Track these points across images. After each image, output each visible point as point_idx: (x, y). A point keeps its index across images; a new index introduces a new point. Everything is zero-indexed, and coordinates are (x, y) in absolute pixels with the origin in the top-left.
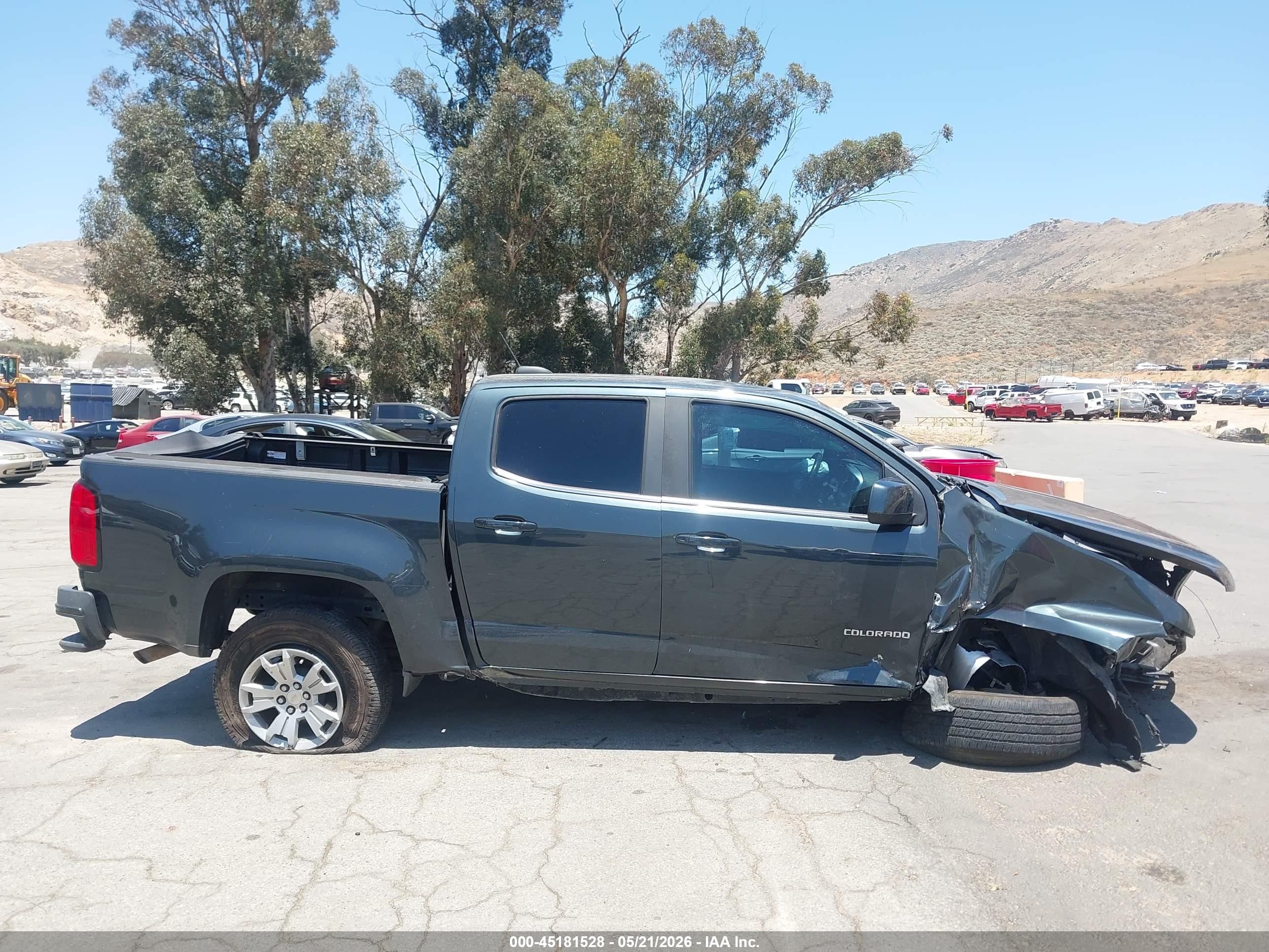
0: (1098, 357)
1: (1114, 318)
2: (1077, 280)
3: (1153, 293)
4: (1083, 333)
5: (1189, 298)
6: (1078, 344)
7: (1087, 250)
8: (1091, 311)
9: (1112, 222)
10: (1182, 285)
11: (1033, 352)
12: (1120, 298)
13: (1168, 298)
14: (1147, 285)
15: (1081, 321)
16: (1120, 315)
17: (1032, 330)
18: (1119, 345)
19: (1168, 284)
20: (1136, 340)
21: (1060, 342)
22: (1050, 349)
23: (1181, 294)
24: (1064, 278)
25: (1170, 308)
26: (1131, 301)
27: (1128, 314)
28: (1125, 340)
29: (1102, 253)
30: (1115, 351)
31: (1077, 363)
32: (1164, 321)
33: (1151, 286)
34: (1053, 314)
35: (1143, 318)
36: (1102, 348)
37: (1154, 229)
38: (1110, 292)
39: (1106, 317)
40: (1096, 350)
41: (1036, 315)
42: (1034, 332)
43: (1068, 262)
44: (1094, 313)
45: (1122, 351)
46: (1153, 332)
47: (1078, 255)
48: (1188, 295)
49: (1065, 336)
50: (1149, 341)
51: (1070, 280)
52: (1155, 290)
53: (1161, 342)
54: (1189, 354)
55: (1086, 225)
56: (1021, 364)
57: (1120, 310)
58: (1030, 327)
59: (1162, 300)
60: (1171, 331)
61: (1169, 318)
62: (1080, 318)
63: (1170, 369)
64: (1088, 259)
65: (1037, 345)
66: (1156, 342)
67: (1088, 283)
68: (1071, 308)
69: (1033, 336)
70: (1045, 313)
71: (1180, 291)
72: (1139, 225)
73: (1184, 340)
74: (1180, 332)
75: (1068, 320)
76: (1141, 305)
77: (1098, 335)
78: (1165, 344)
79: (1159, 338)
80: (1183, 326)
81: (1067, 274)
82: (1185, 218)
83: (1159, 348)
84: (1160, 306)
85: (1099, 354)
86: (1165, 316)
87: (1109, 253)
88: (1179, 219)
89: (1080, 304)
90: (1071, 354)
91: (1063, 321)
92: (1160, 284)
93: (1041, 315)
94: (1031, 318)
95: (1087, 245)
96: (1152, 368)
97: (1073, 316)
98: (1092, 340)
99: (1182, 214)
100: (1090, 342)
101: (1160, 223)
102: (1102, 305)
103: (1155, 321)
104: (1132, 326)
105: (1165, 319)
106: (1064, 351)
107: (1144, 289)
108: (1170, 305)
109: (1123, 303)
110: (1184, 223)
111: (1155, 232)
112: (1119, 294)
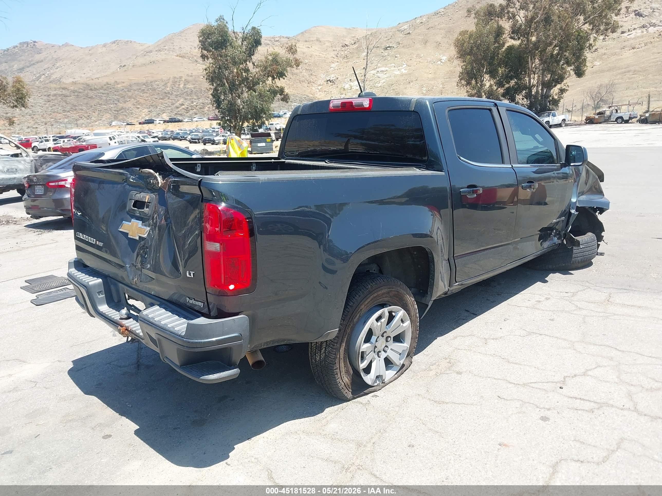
0: (88, 119)
1: (90, 98)
2: (54, 77)
3: (105, 85)
4: (75, 106)
5: (123, 88)
6: (75, 112)
7: (56, 60)
8: (76, 94)
9: (66, 45)
10: (118, 81)
11: (50, 117)
12: (88, 87)
13: (113, 88)
14: (100, 80)
15: (72, 99)
16: (92, 96)
17: (46, 104)
18: (97, 112)
19: (111, 80)
20: (105, 110)
21: (64, 111)
22: (60, 115)
23: (119, 86)
24: (46, 75)
25: (116, 93)
26: (96, 89)
27: (96, 96)
28: (99, 110)
29: (65, 62)
30: (96, 116)
31: (78, 122)
32: (115, 100)
33: (103, 81)
34: (55, 95)
35: (104, 98)
36: (88, 114)
37: (90, 50)
38: (82, 84)
39: (85, 97)
40: (86, 115)
41: (45, 96)
42: (47, 105)
43: (46, 66)
44: (78, 95)
45: (99, 116)
46: (112, 106)
47: (51, 62)
48: (122, 86)
49: (66, 107)
50: (111, 110)
51: (49, 77)
52: (105, 83)
53: (118, 111)
54: (133, 117)
55: (52, 45)
56: (46, 124)
57: (91, 94)
58: (44, 103)
59: (111, 89)
60: (121, 105)
61: (117, 98)
62: (71, 98)
63: (128, 124)
64: (58, 65)
65: (51, 113)
66: (115, 111)
67: (60, 78)
68: (64, 92)
69: (47, 108)
70: (50, 95)
71: (118, 84)
72: (82, 48)
73: (128, 110)
74: (124, 105)
75: (65, 98)
76: (101, 91)
77: (84, 107)
78: (120, 112)
79: (116, 109)
80: (125, 103)
81: (47, 73)
82: (105, 46)
83: (117, 114)
84: (111, 92)
85: (88, 118)
86: (115, 97)
87: (69, 62)
88: (101, 46)
89: (68, 90)
90: (73, 118)
91: (62, 99)
92: (105, 80)
93: (48, 96)
94: (42, 97)
95: (55, 56)
96: (119, 124)
97: (67, 96)
98: (82, 110)
99: (103, 44)
100: (80, 111)
101: (93, 48)
102: (81, 91)
103: (111, 100)
104: (100, 103)
105: (115, 99)
106: (69, 116)
107: (99, 83)
108: (115, 91)
109: (91, 90)
110: (104, 49)
111: (90, 52)
112: (88, 85)
